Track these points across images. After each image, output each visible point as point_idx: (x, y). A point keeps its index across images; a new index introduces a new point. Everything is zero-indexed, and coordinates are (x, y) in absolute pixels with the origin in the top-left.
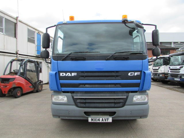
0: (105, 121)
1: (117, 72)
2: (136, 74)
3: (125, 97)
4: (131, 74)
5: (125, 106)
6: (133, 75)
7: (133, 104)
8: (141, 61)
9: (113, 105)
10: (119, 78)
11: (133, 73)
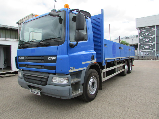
0: (36, 93)
1: (43, 56)
2: (53, 58)
3: (46, 77)
4: (50, 58)
5: (47, 85)
6: (51, 59)
7: (52, 84)
8: (57, 46)
9: (40, 82)
10: (43, 61)
11: (51, 57)
